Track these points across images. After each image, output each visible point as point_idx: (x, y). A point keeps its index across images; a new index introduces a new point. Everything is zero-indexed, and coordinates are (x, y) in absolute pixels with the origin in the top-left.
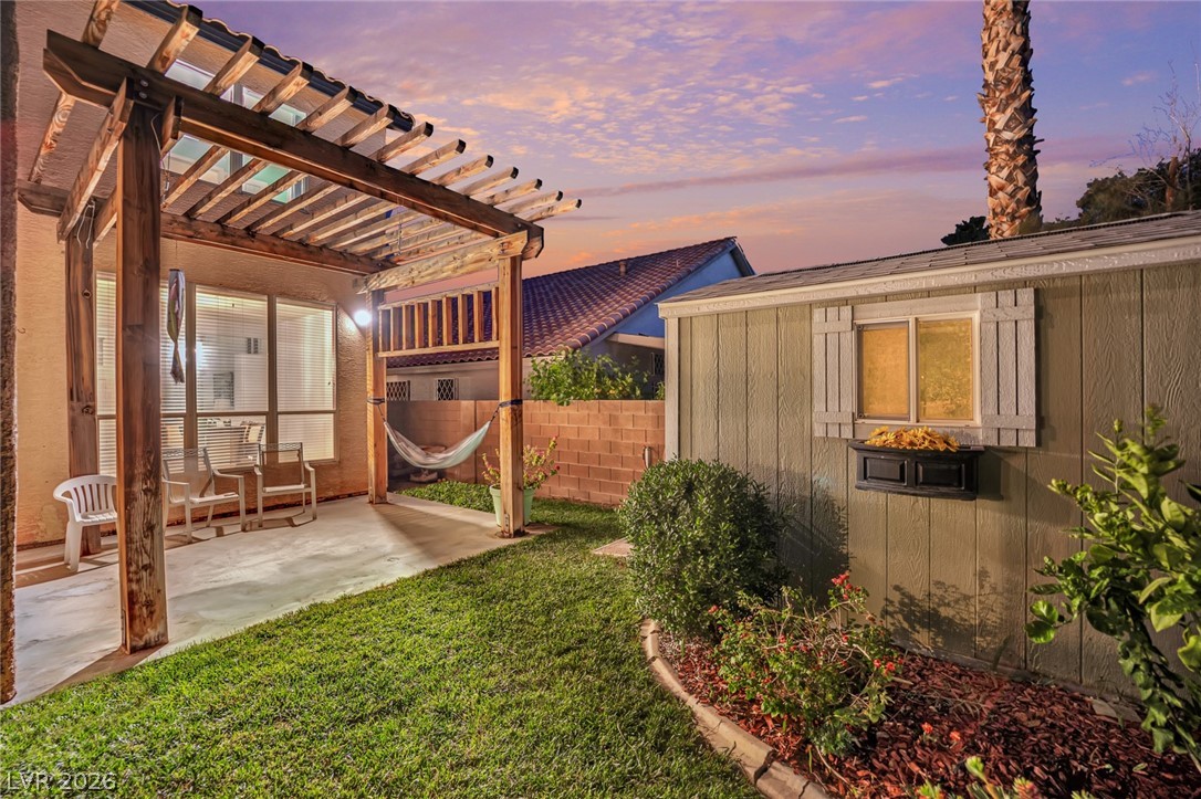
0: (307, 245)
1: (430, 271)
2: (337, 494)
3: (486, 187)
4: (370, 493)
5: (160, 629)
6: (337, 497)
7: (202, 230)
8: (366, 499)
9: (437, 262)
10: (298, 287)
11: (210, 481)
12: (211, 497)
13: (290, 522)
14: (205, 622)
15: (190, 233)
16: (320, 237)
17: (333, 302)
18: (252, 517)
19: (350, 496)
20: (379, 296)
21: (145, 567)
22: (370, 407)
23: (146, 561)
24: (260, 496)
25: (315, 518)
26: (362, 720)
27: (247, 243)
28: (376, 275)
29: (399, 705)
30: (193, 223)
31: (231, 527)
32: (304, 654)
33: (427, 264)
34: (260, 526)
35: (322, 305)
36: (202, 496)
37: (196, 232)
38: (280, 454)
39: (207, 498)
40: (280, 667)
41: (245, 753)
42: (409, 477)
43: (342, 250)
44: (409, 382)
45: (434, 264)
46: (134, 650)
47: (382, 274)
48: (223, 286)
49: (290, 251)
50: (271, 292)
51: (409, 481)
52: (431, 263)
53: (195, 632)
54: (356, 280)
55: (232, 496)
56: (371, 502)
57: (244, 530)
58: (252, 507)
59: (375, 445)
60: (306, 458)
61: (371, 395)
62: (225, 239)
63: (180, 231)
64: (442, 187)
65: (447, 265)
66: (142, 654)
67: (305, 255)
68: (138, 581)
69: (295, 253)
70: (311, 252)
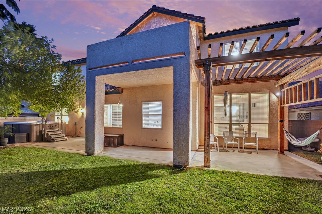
0: (257, 77)
1: (297, 75)
2: (269, 148)
3: (308, 41)
4: (278, 150)
5: (209, 164)
6: (269, 149)
7: (231, 81)
8: (277, 152)
9: (299, 71)
10: (257, 89)
11: (233, 139)
12: (233, 143)
13: (251, 153)
14: (218, 167)
15: (228, 83)
16: (260, 74)
17: (268, 91)
18: (241, 150)
19: (273, 150)
20: (282, 86)
21: (207, 152)
22: (279, 123)
23: (207, 151)
24: (243, 144)
25: (257, 153)
26: (228, 196)
27: (241, 81)
28: (280, 80)
29: (237, 199)
30: (229, 80)
31: (237, 150)
32: (228, 180)
33: (296, 73)
34: (243, 152)
35: (265, 92)
36: (231, 142)
37: (230, 82)
38: (251, 135)
39: (232, 143)
40: (222, 180)
41: (206, 189)
42: (302, 148)
43: (269, 75)
44: (310, 113)
45: (298, 72)
46: (205, 166)
47: (282, 79)
48: (238, 92)
49: (252, 80)
50: (249, 92)
51: (301, 149)
52: (297, 72)
53: (215, 168)
54: (275, 83)
55: (236, 143)
56: (278, 153)
57: (239, 152)
58: (241, 147)
59: (280, 135)
60: (257, 136)
61: (279, 119)
62: (236, 82)
63: (226, 83)
64: (289, 48)
65: (303, 71)
66: (205, 167)
67: (257, 80)
68: (206, 154)
69: (253, 80)
70: (258, 79)
